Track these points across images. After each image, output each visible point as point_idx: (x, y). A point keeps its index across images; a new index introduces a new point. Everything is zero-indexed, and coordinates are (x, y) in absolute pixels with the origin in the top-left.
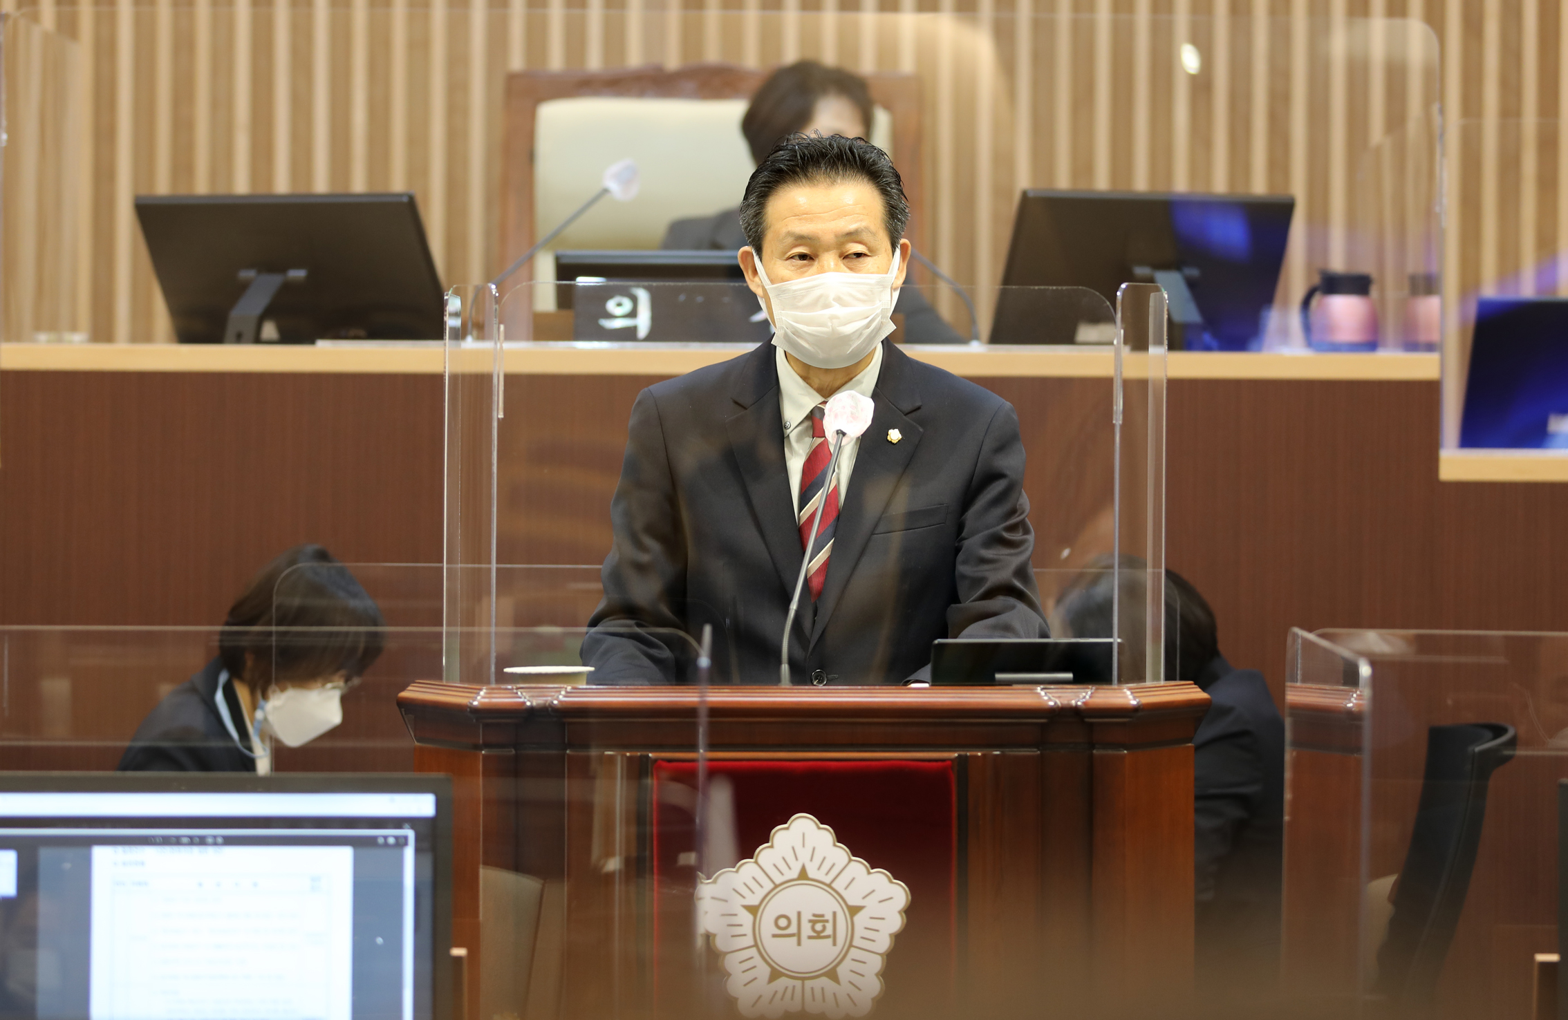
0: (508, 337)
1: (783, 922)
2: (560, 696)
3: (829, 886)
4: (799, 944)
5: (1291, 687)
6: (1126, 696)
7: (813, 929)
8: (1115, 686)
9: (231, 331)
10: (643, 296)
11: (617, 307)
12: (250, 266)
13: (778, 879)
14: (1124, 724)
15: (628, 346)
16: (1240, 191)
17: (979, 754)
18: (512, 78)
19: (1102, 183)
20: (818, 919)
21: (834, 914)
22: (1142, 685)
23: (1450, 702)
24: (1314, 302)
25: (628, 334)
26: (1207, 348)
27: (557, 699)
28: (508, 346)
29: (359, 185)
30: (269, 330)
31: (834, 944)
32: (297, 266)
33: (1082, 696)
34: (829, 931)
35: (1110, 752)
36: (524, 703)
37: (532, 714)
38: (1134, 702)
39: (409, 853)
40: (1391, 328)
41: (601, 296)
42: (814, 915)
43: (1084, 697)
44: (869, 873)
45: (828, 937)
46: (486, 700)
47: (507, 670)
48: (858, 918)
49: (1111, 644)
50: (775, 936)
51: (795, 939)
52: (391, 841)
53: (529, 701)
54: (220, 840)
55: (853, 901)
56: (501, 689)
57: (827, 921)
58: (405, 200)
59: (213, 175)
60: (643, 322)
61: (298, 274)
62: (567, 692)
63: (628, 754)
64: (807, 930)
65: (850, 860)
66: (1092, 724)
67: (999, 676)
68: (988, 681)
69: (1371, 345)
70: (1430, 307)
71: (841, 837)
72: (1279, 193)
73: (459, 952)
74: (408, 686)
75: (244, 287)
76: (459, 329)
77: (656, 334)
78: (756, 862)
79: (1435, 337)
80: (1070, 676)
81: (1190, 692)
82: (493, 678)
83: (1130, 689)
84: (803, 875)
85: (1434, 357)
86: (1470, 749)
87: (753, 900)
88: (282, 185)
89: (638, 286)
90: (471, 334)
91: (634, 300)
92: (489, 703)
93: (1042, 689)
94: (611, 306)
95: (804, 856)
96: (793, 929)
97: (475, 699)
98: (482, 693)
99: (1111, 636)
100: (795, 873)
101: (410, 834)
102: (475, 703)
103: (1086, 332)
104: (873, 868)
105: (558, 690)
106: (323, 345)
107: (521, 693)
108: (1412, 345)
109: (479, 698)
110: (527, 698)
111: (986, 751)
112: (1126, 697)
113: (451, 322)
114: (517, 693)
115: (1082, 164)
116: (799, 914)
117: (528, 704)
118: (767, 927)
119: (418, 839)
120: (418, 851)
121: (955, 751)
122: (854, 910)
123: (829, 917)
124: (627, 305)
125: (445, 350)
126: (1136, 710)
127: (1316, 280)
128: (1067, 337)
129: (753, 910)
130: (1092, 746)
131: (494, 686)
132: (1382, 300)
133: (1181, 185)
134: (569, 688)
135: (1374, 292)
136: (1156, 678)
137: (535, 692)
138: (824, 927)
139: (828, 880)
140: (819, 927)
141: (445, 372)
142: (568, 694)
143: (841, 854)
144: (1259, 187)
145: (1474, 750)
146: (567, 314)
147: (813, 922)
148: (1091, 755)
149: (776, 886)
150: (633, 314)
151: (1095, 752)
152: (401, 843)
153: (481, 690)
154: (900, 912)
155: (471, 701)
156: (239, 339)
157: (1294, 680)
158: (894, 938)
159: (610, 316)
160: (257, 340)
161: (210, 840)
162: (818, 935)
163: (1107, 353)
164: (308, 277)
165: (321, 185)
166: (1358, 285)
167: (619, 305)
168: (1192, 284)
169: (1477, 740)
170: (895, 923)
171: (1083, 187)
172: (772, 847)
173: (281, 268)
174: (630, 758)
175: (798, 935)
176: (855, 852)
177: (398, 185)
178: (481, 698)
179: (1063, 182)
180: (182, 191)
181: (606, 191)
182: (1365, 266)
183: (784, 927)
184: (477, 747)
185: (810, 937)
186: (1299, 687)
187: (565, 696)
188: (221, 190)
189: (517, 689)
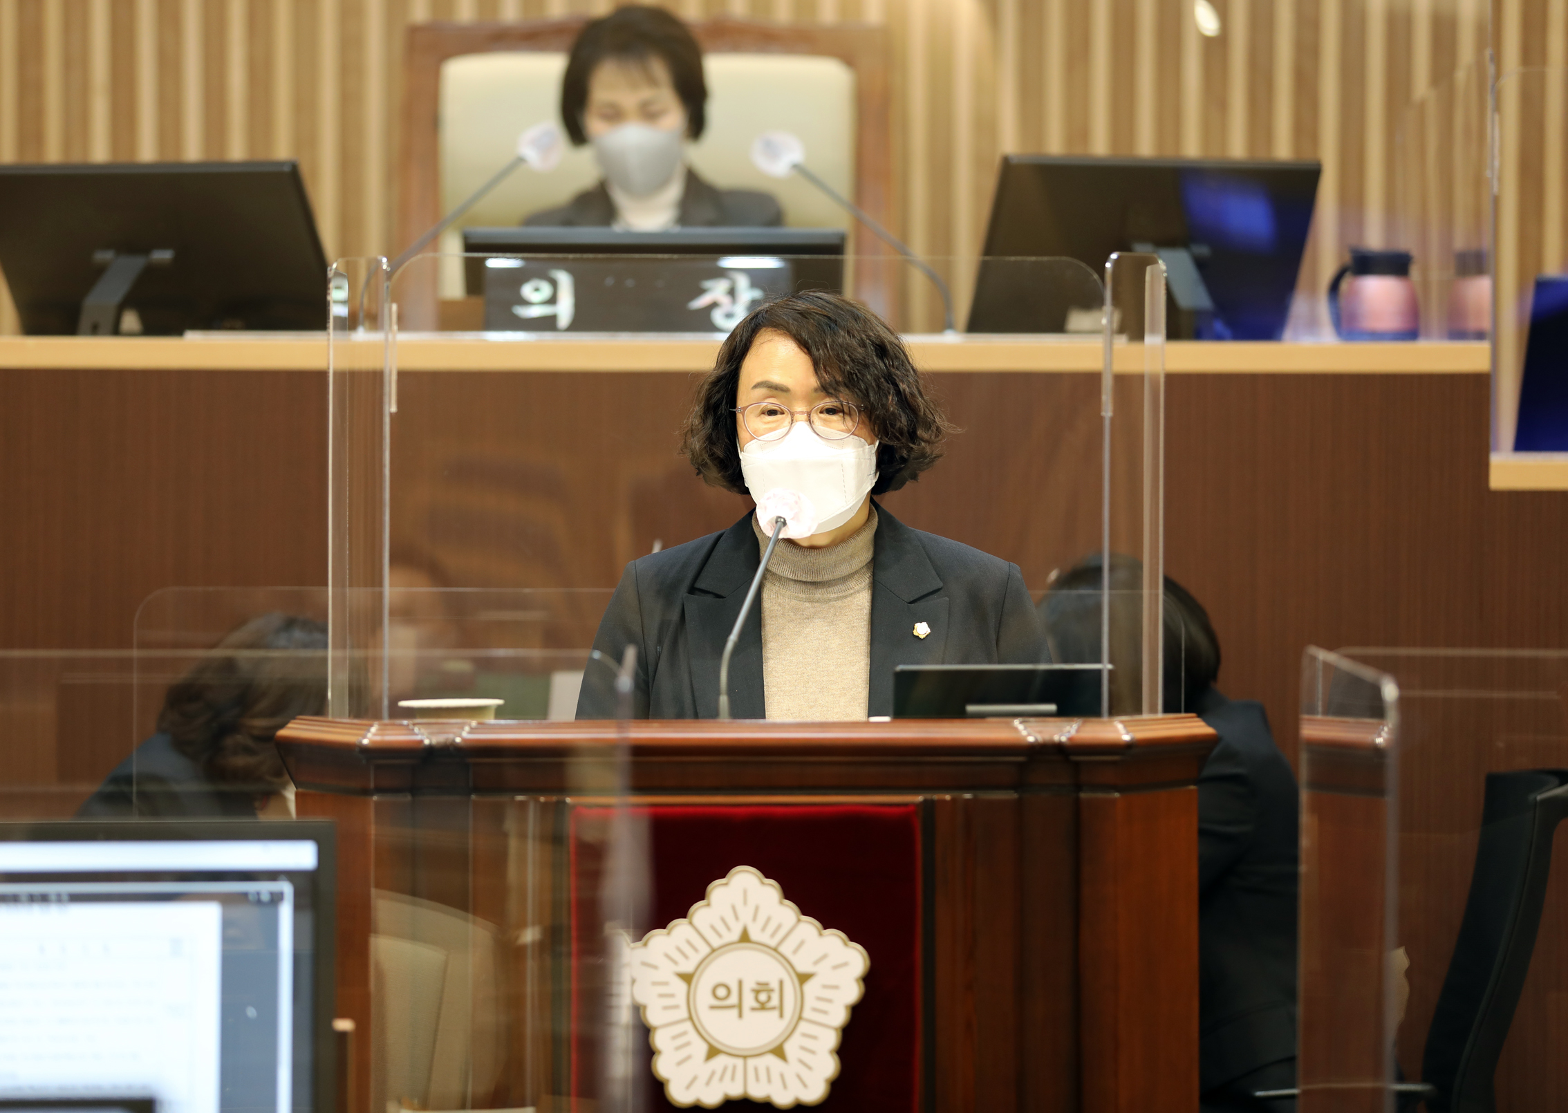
0: (404, 323)
1: (721, 992)
2: (464, 733)
3: (775, 950)
4: (740, 1015)
5: (1309, 720)
6: (1120, 730)
7: (757, 999)
8: (1105, 718)
9: (85, 321)
10: (564, 280)
11: (534, 292)
12: (107, 246)
13: (716, 943)
14: (1114, 763)
15: (547, 337)
16: (1262, 156)
17: (948, 797)
18: (414, 31)
19: (1100, 147)
20: (762, 988)
21: (781, 983)
22: (1137, 717)
23: (1501, 745)
24: (1345, 285)
25: (547, 324)
26: (1218, 337)
27: (460, 736)
28: (404, 337)
29: (237, 151)
30: (130, 320)
31: (781, 1015)
32: (163, 246)
33: (1066, 731)
34: (775, 1001)
35: (1100, 795)
36: (421, 741)
37: (431, 754)
38: (1126, 738)
39: (286, 913)
40: (1434, 315)
41: (515, 279)
42: (759, 984)
43: (1069, 732)
44: (821, 935)
45: (773, 1008)
46: (378, 738)
47: (404, 704)
48: (809, 987)
49: (1099, 672)
50: (713, 1007)
51: (735, 1012)
52: (265, 897)
53: (428, 738)
54: (65, 898)
55: (803, 968)
56: (394, 725)
57: (772, 990)
58: (286, 169)
59: (67, 143)
60: (565, 309)
61: (163, 256)
62: (472, 728)
63: (542, 799)
64: (749, 1001)
65: (799, 920)
66: (1077, 764)
67: (971, 708)
68: (959, 714)
69: (1411, 333)
70: (1479, 288)
71: (789, 893)
72: (1307, 157)
73: (344, 1025)
74: (287, 723)
75: (100, 270)
76: (345, 318)
77: (580, 323)
78: (691, 923)
79: (1486, 324)
80: (1052, 707)
81: (1191, 726)
82: (385, 712)
83: (1122, 722)
84: (745, 937)
85: (1484, 347)
86: (1531, 797)
87: (688, 967)
88: (147, 152)
89: (558, 268)
90: (363, 324)
91: (554, 284)
92: (382, 742)
93: (1021, 723)
94: (527, 291)
95: (746, 917)
96: (733, 1000)
97: (365, 737)
98: (373, 730)
99: (1099, 661)
100: (735, 935)
101: (287, 888)
102: (365, 742)
103: (1078, 320)
104: (825, 928)
105: (462, 727)
106: (193, 338)
107: (419, 729)
108: (1458, 333)
109: (369, 735)
110: (425, 735)
111: (956, 794)
112: (1117, 731)
113: (338, 310)
114: (413, 730)
115: (1078, 127)
116: (740, 983)
117: (427, 742)
118: (703, 997)
119: (297, 895)
120: (297, 908)
121: (918, 794)
122: (803, 978)
123: (775, 985)
124: (546, 290)
125: (329, 345)
126: (1129, 746)
127: (1348, 258)
128: (1057, 326)
129: (687, 978)
130: (1078, 787)
131: (386, 721)
132: (1425, 283)
133: (1192, 149)
134: (474, 723)
135: (1415, 272)
136: (1153, 710)
137: (435, 729)
138: (769, 998)
139: (773, 943)
140: (763, 997)
141: (329, 369)
142: (472, 730)
143: (788, 912)
144: (1283, 150)
145: (1535, 799)
146: (477, 301)
147: (757, 992)
148: (1077, 801)
149: (713, 950)
150: (552, 300)
151: (1083, 795)
152: (276, 898)
153: (371, 726)
154: (857, 980)
155: (360, 738)
156: (95, 330)
157: (1312, 711)
158: (849, 1011)
159: (526, 303)
160: (116, 331)
161: (53, 898)
162: (763, 1007)
163: (1097, 343)
164: (176, 259)
165: (193, 151)
166: (1396, 264)
167: (537, 290)
168: (1201, 264)
169: (1541, 786)
170: (852, 992)
171: (1078, 152)
172: (708, 905)
173: (145, 250)
174: (545, 805)
175: (740, 1006)
176: (805, 911)
177: (282, 151)
178: (372, 735)
179: (1055, 146)
180: (30, 159)
181: (521, 160)
182: (1406, 243)
183: (723, 997)
184: (366, 792)
185: (753, 1009)
186: (1319, 720)
187: (469, 733)
188: (76, 158)
189: (414, 724)
